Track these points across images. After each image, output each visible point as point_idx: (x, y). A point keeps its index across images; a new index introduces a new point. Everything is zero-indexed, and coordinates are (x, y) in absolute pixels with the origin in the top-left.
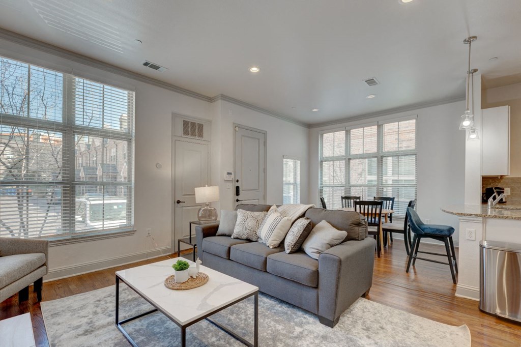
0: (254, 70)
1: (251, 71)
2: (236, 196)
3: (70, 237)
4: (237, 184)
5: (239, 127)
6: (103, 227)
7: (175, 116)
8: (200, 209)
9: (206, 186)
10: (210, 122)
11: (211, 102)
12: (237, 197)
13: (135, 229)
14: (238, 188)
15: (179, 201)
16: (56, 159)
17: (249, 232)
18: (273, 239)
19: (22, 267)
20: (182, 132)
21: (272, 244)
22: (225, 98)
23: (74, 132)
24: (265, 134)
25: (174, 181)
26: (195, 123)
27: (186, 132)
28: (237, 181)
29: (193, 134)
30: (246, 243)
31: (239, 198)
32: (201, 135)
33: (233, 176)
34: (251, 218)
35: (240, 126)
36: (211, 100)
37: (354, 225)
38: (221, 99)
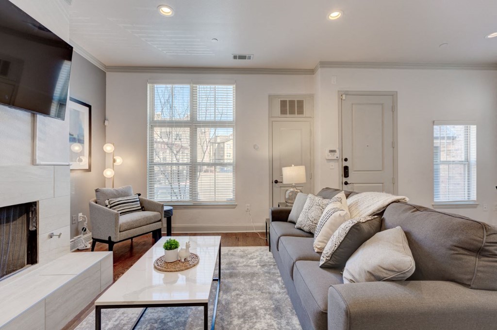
0: (335, 15)
1: (330, 18)
2: (344, 178)
3: (192, 204)
4: (345, 164)
5: (346, 95)
6: (215, 199)
7: (271, 98)
8: (287, 190)
9: (293, 166)
10: (312, 96)
11: (313, 74)
12: (345, 180)
13: (236, 204)
14: (346, 169)
15: (277, 181)
16: (202, 146)
17: (311, 224)
18: (320, 240)
19: (139, 220)
20: (280, 113)
21: (319, 247)
22: (324, 64)
23: (195, 126)
24: (393, 95)
25: (272, 161)
26: (294, 101)
27: (283, 112)
28: (346, 160)
29: (292, 112)
30: (307, 237)
31: (348, 180)
32: (301, 111)
33: (337, 154)
34: (317, 207)
35: (347, 93)
36: (312, 72)
37: (462, 251)
38: (321, 67)
